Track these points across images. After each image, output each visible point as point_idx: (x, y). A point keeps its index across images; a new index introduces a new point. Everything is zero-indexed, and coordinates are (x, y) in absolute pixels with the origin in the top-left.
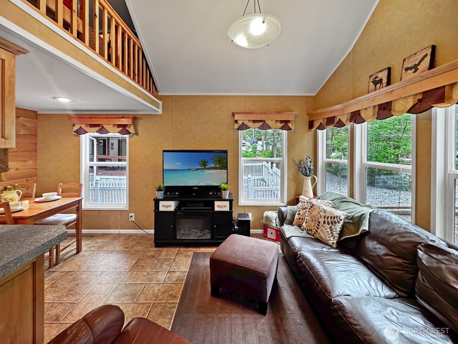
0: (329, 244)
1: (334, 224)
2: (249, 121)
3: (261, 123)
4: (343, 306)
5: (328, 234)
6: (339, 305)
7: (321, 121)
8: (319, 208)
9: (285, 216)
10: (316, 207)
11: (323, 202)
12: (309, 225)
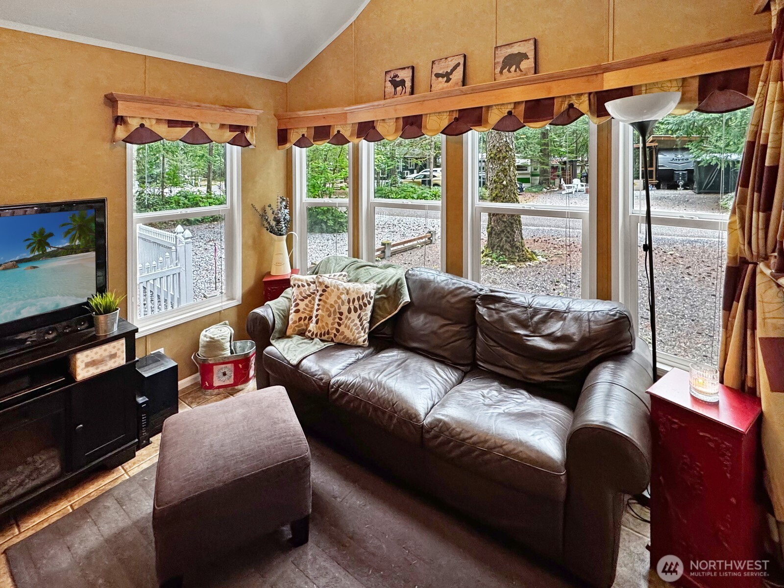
0: (358, 344)
1: (363, 307)
2: (158, 121)
3: (190, 129)
4: (445, 423)
5: (357, 329)
6: (437, 426)
7: (304, 131)
8: (338, 289)
9: (270, 323)
10: (333, 288)
11: (334, 276)
12: (324, 324)
